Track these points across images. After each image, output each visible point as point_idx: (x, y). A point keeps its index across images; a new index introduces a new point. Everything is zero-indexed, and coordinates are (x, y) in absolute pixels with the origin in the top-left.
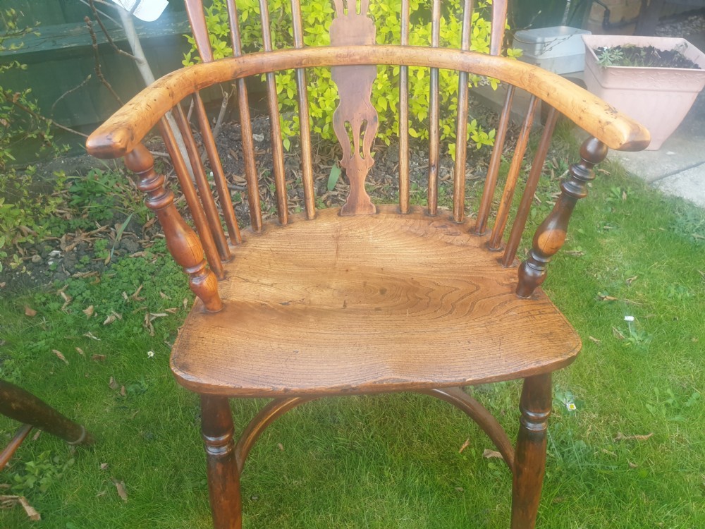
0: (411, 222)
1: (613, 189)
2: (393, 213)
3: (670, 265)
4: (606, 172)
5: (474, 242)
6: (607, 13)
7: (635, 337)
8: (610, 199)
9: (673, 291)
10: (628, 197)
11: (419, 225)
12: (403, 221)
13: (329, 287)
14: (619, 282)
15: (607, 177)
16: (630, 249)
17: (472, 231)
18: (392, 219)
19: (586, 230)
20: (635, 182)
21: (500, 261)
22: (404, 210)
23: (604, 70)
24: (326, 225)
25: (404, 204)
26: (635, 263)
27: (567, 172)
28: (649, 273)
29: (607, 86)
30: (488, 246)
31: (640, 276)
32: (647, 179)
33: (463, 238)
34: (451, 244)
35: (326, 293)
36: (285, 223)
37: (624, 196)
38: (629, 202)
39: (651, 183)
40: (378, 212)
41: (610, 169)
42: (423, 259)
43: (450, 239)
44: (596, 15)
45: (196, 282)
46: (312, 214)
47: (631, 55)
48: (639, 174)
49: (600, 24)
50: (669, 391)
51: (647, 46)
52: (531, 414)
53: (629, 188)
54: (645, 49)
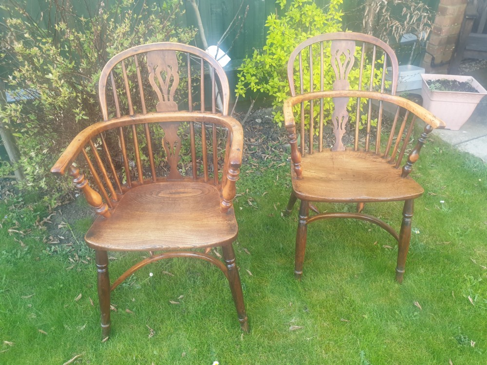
0: (359, 153)
1: (436, 148)
2: (351, 150)
3: (461, 182)
4: (432, 140)
5: (384, 161)
6: (433, 59)
7: (445, 209)
8: (434, 153)
9: (462, 192)
10: (443, 152)
11: (362, 154)
12: (356, 153)
13: (334, 174)
14: (438, 188)
15: (433, 143)
16: (443, 175)
17: (383, 157)
18: (351, 153)
19: (423, 166)
20: (447, 145)
21: (394, 167)
22: (356, 150)
23: (432, 92)
24: (327, 154)
25: (356, 147)
26: (446, 181)
27: (413, 140)
28: (452, 185)
29: (432, 99)
30: (389, 162)
31: (448, 186)
32: (452, 144)
33: (380, 159)
34: (375, 161)
35: (334, 175)
36: (311, 153)
37: (441, 151)
38: (443, 154)
39: (454, 146)
40: (346, 150)
41: (434, 139)
42: (366, 166)
43: (375, 160)
44: (427, 59)
45: (297, 168)
46: (321, 150)
47: (445, 84)
48: (448, 141)
49: (430, 64)
50: (458, 228)
51: (453, 80)
52: (406, 215)
53: (443, 148)
54: (452, 81)
